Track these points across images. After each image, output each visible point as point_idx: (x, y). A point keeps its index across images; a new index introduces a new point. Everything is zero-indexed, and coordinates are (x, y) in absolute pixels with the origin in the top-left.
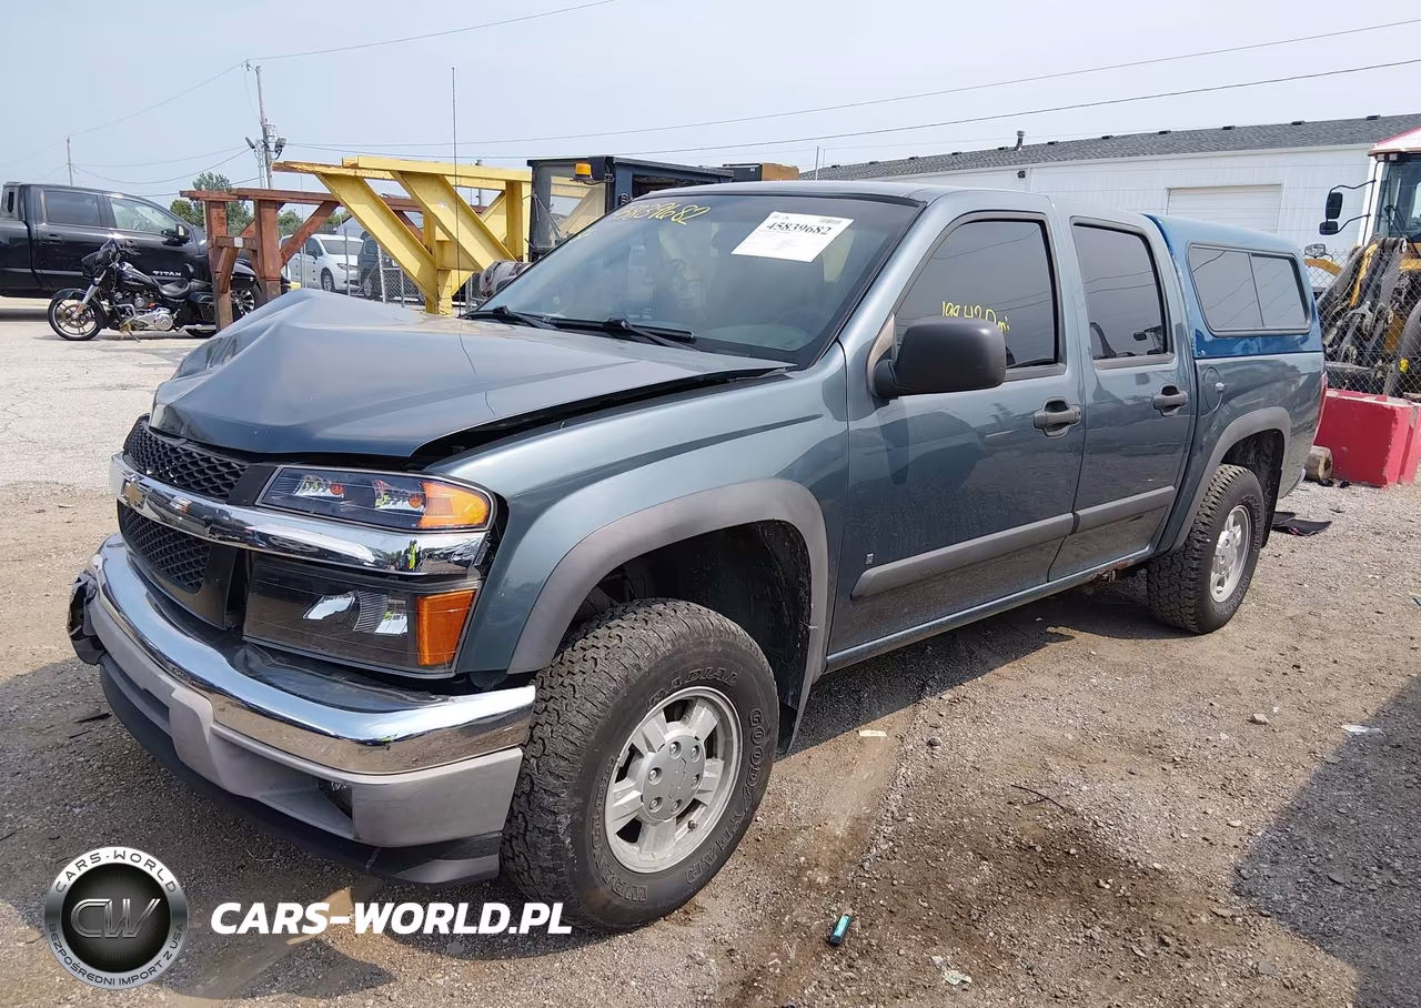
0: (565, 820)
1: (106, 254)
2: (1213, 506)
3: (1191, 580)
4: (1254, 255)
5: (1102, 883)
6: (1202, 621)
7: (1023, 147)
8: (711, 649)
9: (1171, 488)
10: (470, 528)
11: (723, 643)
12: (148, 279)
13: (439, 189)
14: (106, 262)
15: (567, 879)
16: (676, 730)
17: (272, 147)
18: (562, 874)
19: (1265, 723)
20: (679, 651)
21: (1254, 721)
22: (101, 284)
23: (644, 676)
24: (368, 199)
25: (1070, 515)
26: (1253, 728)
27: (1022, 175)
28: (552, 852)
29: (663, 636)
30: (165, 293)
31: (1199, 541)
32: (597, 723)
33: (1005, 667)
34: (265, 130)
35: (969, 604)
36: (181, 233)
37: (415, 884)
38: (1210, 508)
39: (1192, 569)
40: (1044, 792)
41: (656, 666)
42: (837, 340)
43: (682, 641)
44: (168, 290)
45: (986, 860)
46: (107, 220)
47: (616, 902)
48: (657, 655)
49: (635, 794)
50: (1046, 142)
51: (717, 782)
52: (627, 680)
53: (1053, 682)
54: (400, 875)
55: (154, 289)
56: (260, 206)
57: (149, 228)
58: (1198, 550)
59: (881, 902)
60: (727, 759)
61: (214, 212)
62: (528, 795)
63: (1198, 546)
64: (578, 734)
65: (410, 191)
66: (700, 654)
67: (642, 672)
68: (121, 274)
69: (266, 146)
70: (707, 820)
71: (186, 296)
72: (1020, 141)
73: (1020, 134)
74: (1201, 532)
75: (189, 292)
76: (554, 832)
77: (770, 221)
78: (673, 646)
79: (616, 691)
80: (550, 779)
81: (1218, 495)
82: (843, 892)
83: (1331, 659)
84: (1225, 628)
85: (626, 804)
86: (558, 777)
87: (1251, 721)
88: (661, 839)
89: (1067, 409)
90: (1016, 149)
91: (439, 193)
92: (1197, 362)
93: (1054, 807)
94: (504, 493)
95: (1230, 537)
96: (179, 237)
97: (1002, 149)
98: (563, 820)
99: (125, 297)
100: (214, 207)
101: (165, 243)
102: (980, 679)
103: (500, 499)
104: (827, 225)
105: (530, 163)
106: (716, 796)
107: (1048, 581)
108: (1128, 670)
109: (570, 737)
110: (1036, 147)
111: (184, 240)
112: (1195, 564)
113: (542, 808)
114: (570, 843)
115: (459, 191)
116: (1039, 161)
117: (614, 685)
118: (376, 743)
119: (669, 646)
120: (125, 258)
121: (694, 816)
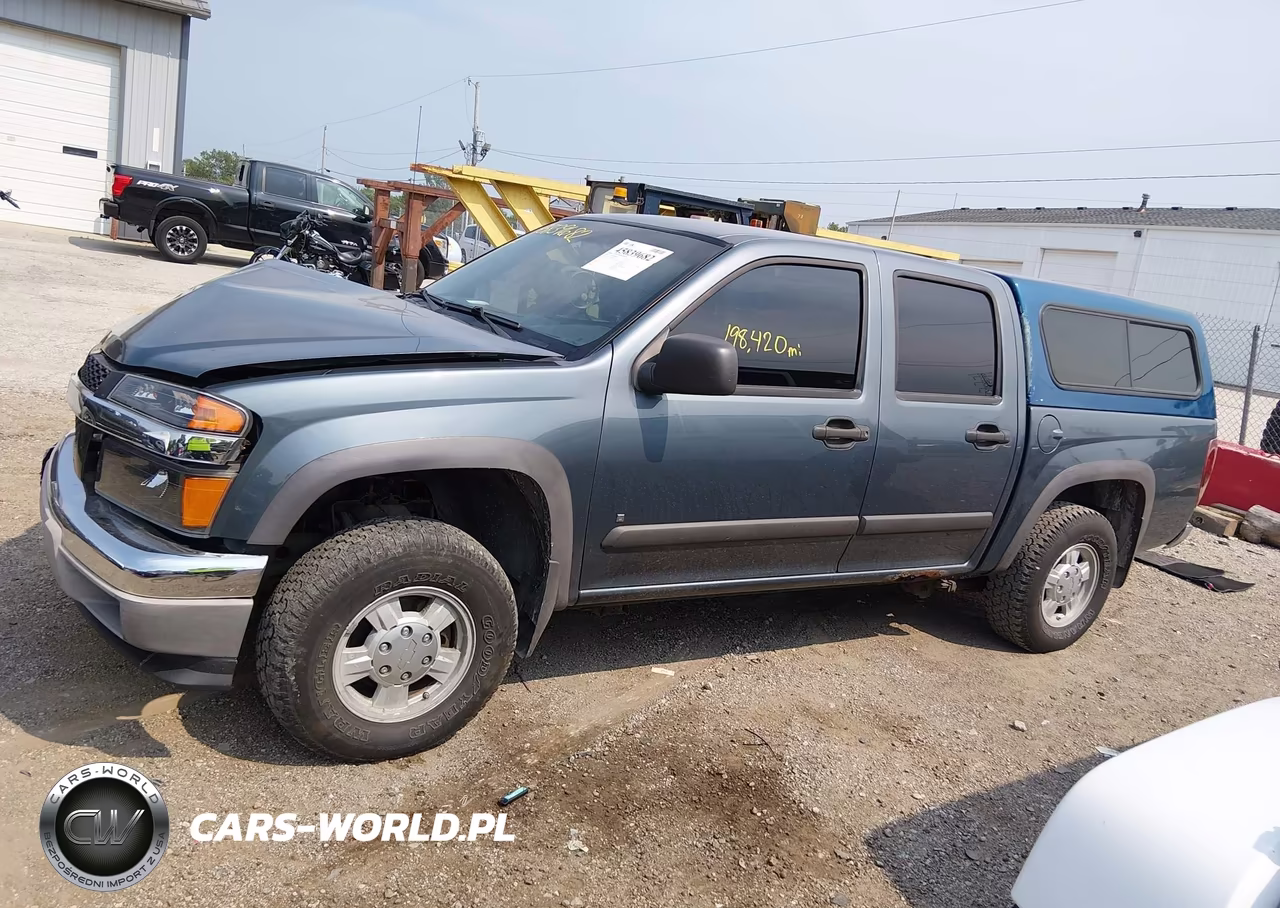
0: (291, 662)
1: (299, 223)
2: (1047, 538)
3: (1018, 600)
4: (1131, 322)
5: (755, 810)
6: (1031, 640)
7: (1147, 209)
8: (441, 559)
9: (990, 514)
10: (228, 433)
11: (454, 557)
12: (330, 245)
13: (528, 197)
14: (298, 229)
15: (291, 707)
16: (412, 618)
17: (479, 150)
18: (287, 703)
19: (1023, 731)
20: (409, 555)
21: (1013, 727)
22: (293, 245)
23: (372, 569)
24: (483, 200)
25: (856, 518)
26: (1008, 734)
27: (1138, 234)
28: (280, 684)
29: (397, 542)
30: (341, 258)
31: (1029, 568)
32: (325, 595)
33: (825, 645)
34: (475, 136)
35: (742, 575)
36: (367, 212)
37: (166, 682)
38: (1045, 540)
39: (1020, 591)
40: (767, 739)
41: (385, 563)
42: (611, 342)
43: (414, 548)
44: (344, 257)
45: (674, 775)
46: (310, 194)
47: (337, 736)
48: (387, 555)
49: (366, 658)
50: (1170, 207)
51: (451, 667)
52: (356, 568)
53: (857, 664)
54: (157, 674)
55: (334, 255)
56: (410, 198)
57: (345, 206)
58: (1026, 575)
59: (564, 785)
60: (463, 651)
61: (380, 197)
62: (270, 639)
63: (1027, 571)
64: (309, 600)
65: (501, 193)
66: (430, 561)
67: (370, 565)
68: (309, 239)
69: (475, 149)
70: (437, 695)
71: (357, 263)
72: (1144, 203)
73: (1146, 197)
74: (1032, 560)
75: (361, 260)
76: (282, 669)
77: (622, 245)
78: (405, 550)
79: (345, 575)
80: (284, 630)
81: (1054, 530)
82: (539, 772)
83: (1143, 694)
84: (1060, 652)
85: (357, 664)
86: (290, 629)
87: (1010, 726)
88: (392, 701)
89: (853, 427)
90: (1139, 210)
91: (528, 201)
92: (1032, 408)
93: (768, 751)
94: (261, 414)
95: (1070, 571)
96: (364, 215)
97: (1127, 208)
98: (289, 662)
99: (310, 258)
100: (381, 194)
101: (354, 219)
102: (794, 650)
103: (255, 417)
104: (653, 254)
105: (589, 183)
106: (451, 677)
107: (837, 572)
108: (936, 666)
109: (303, 602)
110: (1159, 210)
111: (368, 219)
112: (1022, 587)
113: (276, 651)
114: (294, 680)
115: (542, 199)
116: (1157, 223)
117: (345, 570)
118: (147, 575)
119: (400, 550)
120: (314, 227)
121: (430, 690)
